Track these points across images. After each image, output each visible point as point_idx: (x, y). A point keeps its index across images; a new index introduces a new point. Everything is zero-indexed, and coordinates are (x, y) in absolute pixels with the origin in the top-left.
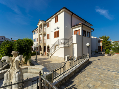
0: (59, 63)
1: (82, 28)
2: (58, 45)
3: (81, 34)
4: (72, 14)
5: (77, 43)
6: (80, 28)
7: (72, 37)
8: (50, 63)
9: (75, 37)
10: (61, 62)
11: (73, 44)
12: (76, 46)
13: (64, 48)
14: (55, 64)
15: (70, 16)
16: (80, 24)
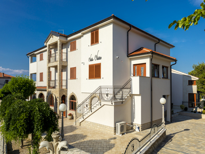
0: (105, 141)
1: (151, 60)
2: (101, 98)
3: (148, 74)
4: (128, 27)
5: (141, 93)
6: (147, 61)
7: (130, 80)
8: (85, 140)
9: (135, 82)
10: (107, 138)
11: (132, 96)
12: (138, 101)
13: (115, 106)
14: (97, 142)
15: (124, 32)
16: (148, 53)
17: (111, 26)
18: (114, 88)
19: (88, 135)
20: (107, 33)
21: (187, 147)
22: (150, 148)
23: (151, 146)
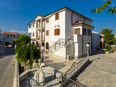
0: (62, 63)
1: (83, 27)
2: (60, 44)
3: (81, 33)
4: (72, 12)
5: (78, 42)
6: (81, 27)
7: (73, 36)
8: (53, 63)
9: (75, 37)
10: (63, 62)
11: (74, 43)
12: (76, 45)
13: (66, 48)
14: (58, 64)
15: (70, 14)
16: (81, 24)
17: (65, 11)
18: (66, 39)
19: (54, 60)
20: (62, 15)
21: (99, 67)
22: (82, 67)
23: (83, 66)
